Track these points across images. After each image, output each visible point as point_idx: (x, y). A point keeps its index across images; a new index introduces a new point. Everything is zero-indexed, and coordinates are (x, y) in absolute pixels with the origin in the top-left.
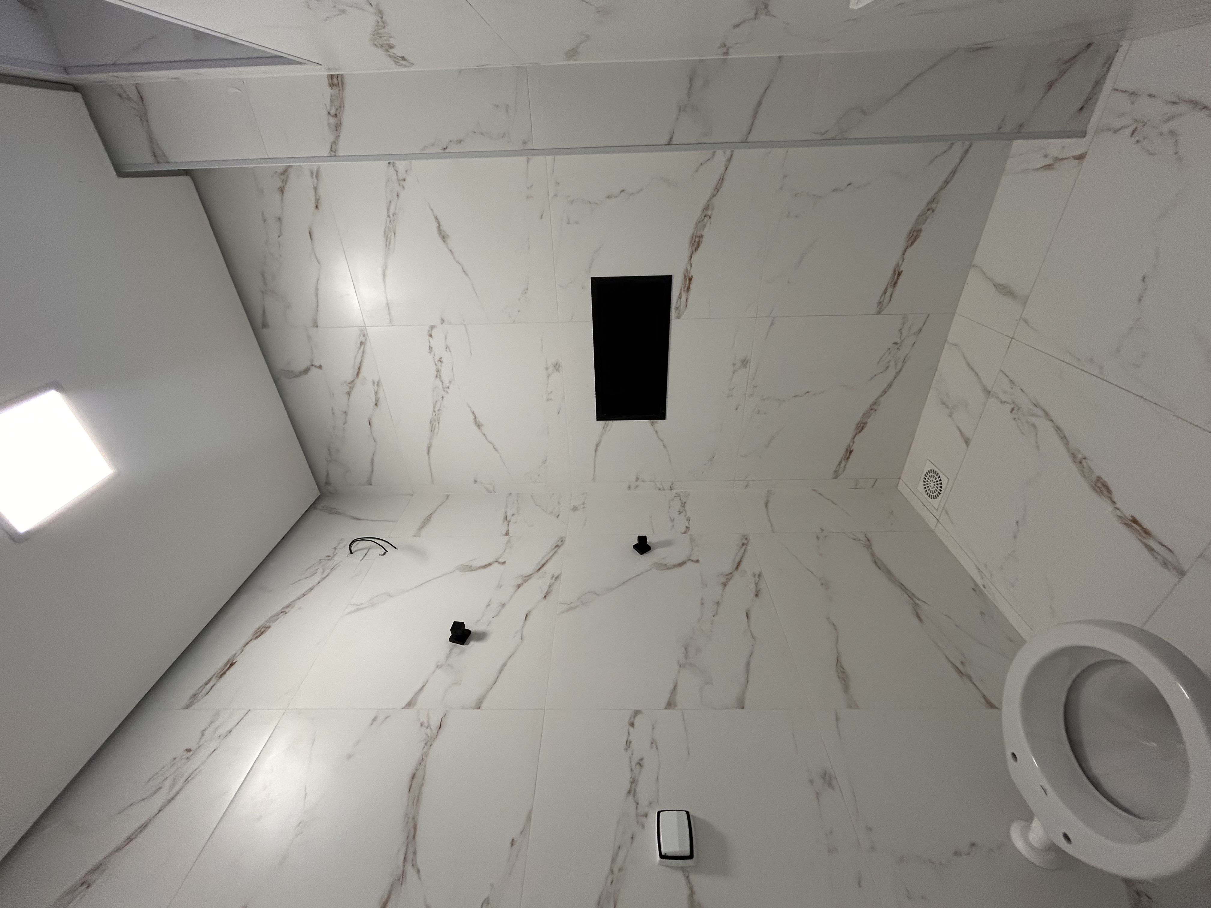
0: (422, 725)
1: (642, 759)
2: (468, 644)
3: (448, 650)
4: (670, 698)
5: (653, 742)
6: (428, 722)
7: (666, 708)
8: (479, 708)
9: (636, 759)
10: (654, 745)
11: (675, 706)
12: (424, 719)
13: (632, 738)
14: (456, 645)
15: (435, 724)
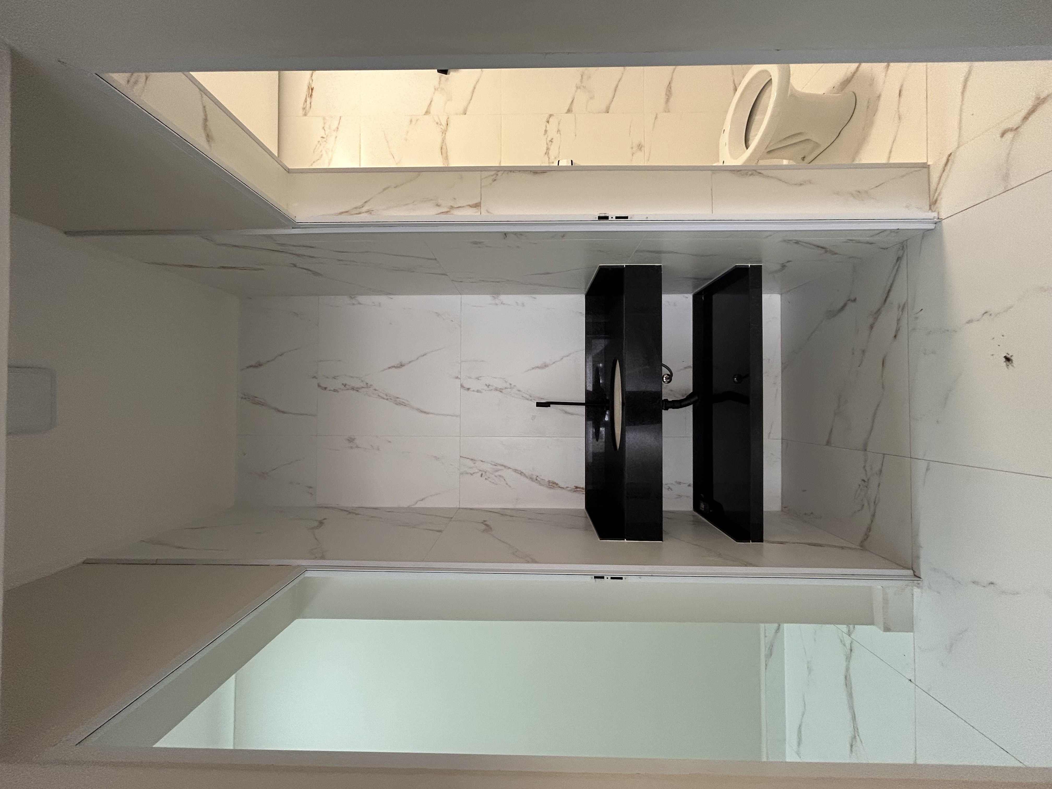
0: (437, 124)
1: (552, 139)
2: (449, 74)
3: (438, 78)
4: (569, 107)
5: (558, 131)
6: (440, 122)
7: (567, 113)
8: (465, 114)
9: (549, 139)
10: (559, 132)
11: (572, 111)
12: (437, 120)
13: (548, 129)
14: (442, 75)
15: (444, 123)
